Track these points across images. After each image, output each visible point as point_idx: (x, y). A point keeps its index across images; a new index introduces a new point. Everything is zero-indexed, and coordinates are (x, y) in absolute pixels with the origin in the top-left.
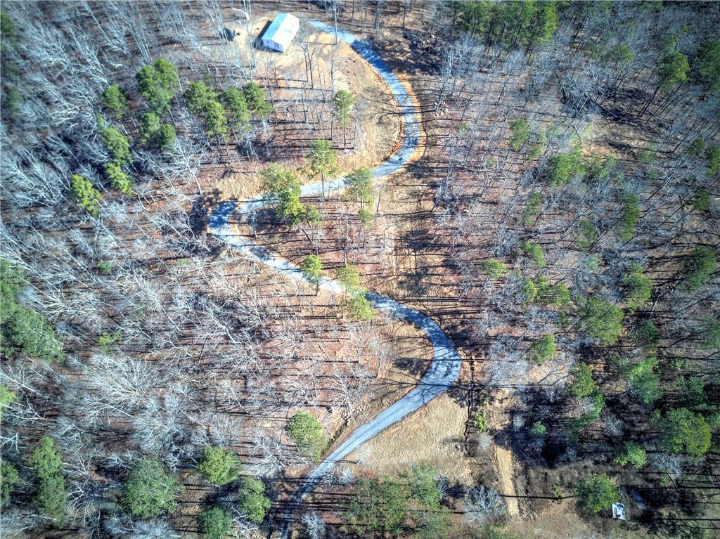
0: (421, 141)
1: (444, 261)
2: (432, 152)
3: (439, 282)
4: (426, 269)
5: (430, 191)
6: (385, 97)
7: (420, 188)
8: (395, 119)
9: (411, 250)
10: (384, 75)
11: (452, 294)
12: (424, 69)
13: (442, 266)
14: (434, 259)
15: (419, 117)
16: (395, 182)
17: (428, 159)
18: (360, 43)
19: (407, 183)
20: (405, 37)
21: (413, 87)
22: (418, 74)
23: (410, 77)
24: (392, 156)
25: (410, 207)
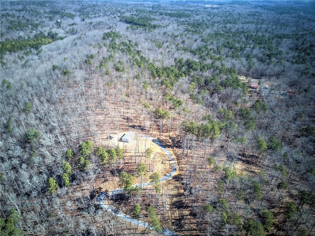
0: (177, 169)
1: (190, 213)
2: (182, 172)
3: (189, 222)
4: (183, 216)
5: (182, 186)
6: (164, 155)
7: (178, 185)
8: (167, 162)
9: (176, 209)
10: (163, 149)
11: (195, 227)
12: (177, 147)
13: (189, 215)
14: (186, 212)
15: (176, 161)
16: (169, 183)
17: (180, 175)
18: (155, 140)
19: (173, 183)
20: (170, 138)
21: (173, 152)
22: (175, 148)
23: (172, 149)
24: (167, 174)
25: (175, 192)
